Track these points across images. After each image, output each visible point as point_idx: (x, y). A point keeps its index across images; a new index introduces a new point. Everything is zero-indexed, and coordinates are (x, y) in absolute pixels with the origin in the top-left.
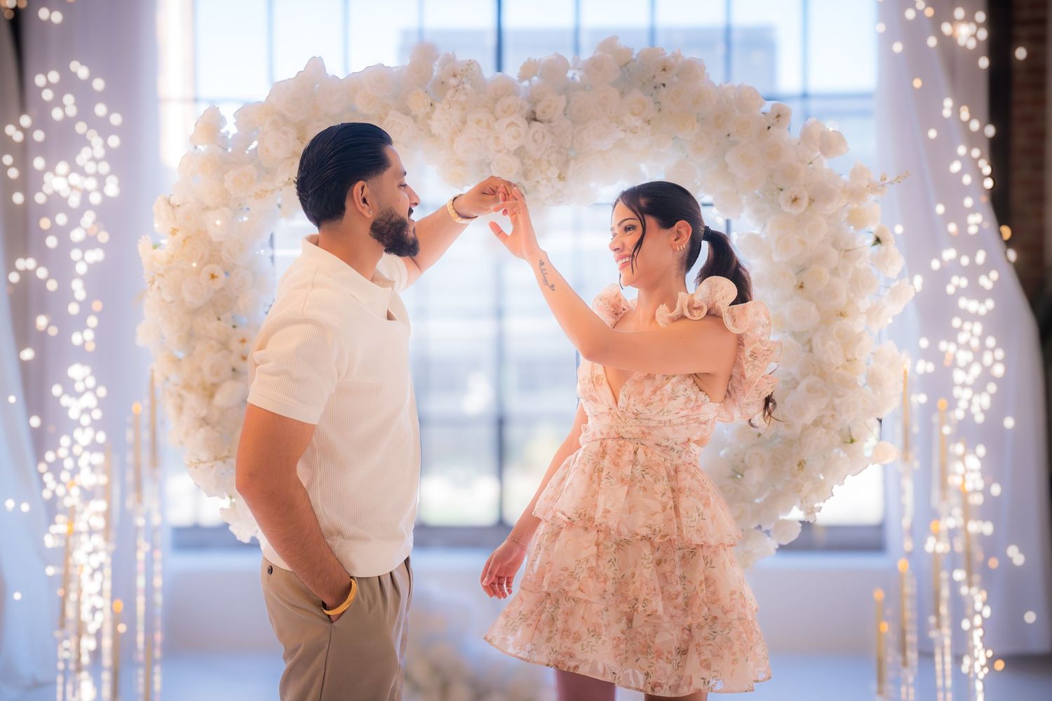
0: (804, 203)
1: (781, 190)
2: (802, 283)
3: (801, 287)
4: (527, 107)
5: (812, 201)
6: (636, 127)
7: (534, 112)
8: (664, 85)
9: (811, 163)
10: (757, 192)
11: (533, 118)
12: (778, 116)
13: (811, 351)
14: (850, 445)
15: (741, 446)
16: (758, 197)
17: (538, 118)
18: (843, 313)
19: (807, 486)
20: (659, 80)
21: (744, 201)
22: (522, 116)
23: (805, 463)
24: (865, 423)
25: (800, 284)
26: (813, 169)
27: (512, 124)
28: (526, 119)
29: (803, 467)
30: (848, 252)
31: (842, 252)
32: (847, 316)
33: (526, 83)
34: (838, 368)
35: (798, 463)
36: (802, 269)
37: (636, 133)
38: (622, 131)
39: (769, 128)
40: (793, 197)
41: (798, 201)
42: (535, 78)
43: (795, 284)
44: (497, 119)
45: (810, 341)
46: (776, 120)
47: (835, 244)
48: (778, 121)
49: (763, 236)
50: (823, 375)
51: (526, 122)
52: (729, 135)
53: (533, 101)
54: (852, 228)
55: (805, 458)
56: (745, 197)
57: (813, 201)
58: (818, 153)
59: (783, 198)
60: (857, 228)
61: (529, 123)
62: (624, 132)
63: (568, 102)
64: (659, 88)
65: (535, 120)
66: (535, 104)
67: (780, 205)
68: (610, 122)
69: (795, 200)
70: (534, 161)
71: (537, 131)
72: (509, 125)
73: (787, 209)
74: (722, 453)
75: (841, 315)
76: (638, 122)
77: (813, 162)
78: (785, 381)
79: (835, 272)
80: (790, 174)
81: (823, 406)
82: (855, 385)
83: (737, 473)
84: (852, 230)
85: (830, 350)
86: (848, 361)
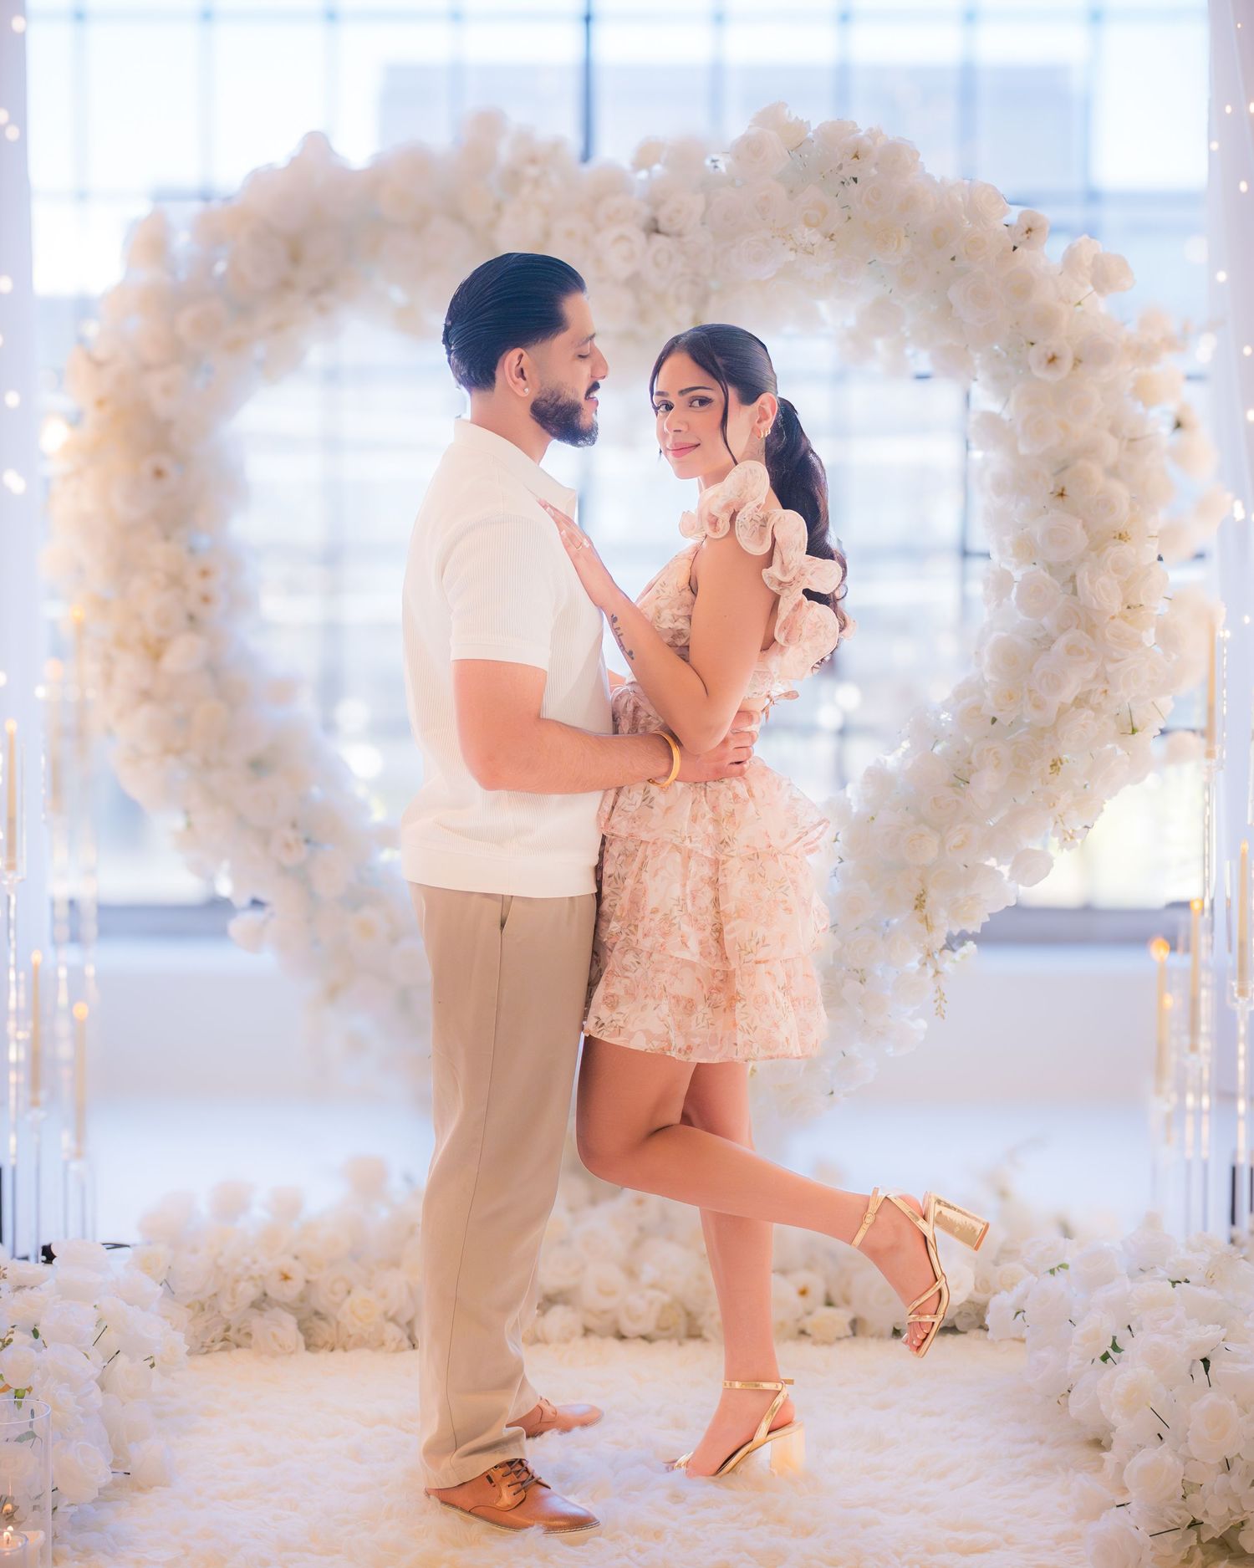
0: (1066, 364)
1: (1032, 344)
2: (1063, 490)
3: (1062, 495)
4: (646, 211)
5: (1078, 362)
6: (813, 245)
7: (655, 221)
8: (855, 180)
9: (1078, 304)
10: (996, 347)
11: (654, 229)
12: (1029, 230)
13: (1075, 592)
14: (1131, 737)
15: (967, 739)
16: (998, 356)
17: (662, 228)
18: (1124, 534)
19: (1064, 799)
20: (847, 173)
21: (977, 362)
22: (638, 226)
23: (1062, 763)
24: (1153, 703)
25: (1060, 491)
26: (1083, 313)
27: (621, 238)
28: (644, 230)
29: (1058, 769)
30: (1134, 442)
31: (1125, 441)
32: (1129, 538)
33: (643, 175)
34: (1113, 618)
35: (1051, 763)
36: (1064, 468)
37: (812, 254)
38: (791, 249)
39: (1015, 248)
40: (1050, 356)
41: (1057, 361)
42: (657, 168)
43: (1051, 489)
44: (598, 230)
45: (1073, 578)
46: (1026, 236)
47: (1114, 430)
48: (1028, 238)
49: (1006, 416)
50: (1091, 629)
51: (642, 236)
52: (953, 259)
53: (656, 202)
54: (1140, 404)
55: (1065, 757)
56: (978, 355)
57: (1080, 361)
58: (1090, 288)
59: (1034, 356)
60: (1147, 405)
61: (647, 237)
62: (793, 252)
63: (708, 205)
64: (849, 184)
65: (657, 231)
66: (657, 207)
67: (1029, 368)
68: (773, 237)
69: (1053, 360)
70: (655, 295)
71: (660, 249)
72: (617, 239)
73: (1039, 373)
74: (938, 749)
75: (1120, 536)
76: (811, 236)
77: (1082, 302)
78: (1035, 639)
79: (1113, 472)
80: (1047, 321)
81: (1090, 676)
82: (1140, 643)
83: (961, 779)
84: (1139, 408)
85: (1103, 591)
86: (1129, 607)
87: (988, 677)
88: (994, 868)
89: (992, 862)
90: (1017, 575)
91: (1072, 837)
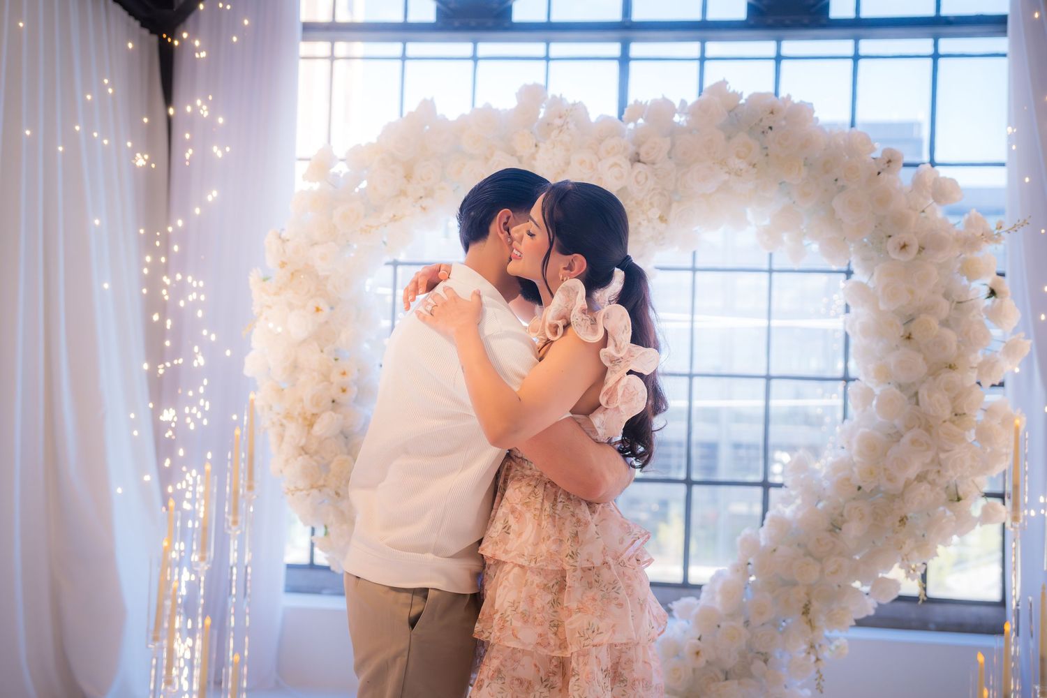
0: (914, 250)
1: (890, 236)
2: (910, 334)
3: (909, 338)
4: (632, 149)
5: (922, 249)
6: (741, 170)
7: (638, 154)
8: (771, 129)
9: (923, 211)
10: (865, 240)
11: (636, 159)
12: (889, 161)
13: (917, 403)
14: (957, 504)
15: (841, 500)
16: (866, 246)
17: (641, 158)
18: (953, 365)
19: (909, 544)
20: (766, 123)
21: (852, 249)
22: (626, 157)
23: (907, 519)
24: (973, 482)
25: (908, 335)
26: (926, 217)
27: (615, 164)
28: (630, 160)
29: (905, 524)
30: (960, 304)
31: (955, 303)
32: (957, 368)
33: (630, 125)
34: (945, 422)
35: (899, 519)
36: (910, 320)
37: (740, 176)
38: (726, 172)
39: (879, 173)
40: (902, 244)
41: (907, 248)
42: (640, 119)
43: (902, 333)
44: (600, 160)
45: (916, 394)
47: (947, 296)
48: (888, 166)
49: (871, 285)
50: (928, 429)
51: (629, 164)
52: (836, 180)
53: (639, 144)
54: (965, 278)
55: (910, 515)
56: (853, 245)
57: (923, 248)
58: (931, 201)
59: (891, 245)
60: (971, 279)
61: (632, 165)
62: (727, 175)
63: (673, 145)
64: (767, 133)
65: (639, 161)
66: (639, 146)
67: (888, 253)
68: (714, 164)
69: (904, 247)
70: (637, 203)
71: (640, 172)
72: (612, 166)
73: (895, 256)
74: (821, 505)
75: (950, 367)
76: (742, 165)
77: (926, 210)
78: (889, 434)
79: (945, 323)
80: (900, 221)
81: (928, 460)
82: (963, 439)
83: (835, 527)
84: (965, 281)
85: (936, 402)
86: (956, 415)
87: (856, 459)
88: (857, 589)
89: (857, 584)
90: (877, 391)
91: (914, 571)
